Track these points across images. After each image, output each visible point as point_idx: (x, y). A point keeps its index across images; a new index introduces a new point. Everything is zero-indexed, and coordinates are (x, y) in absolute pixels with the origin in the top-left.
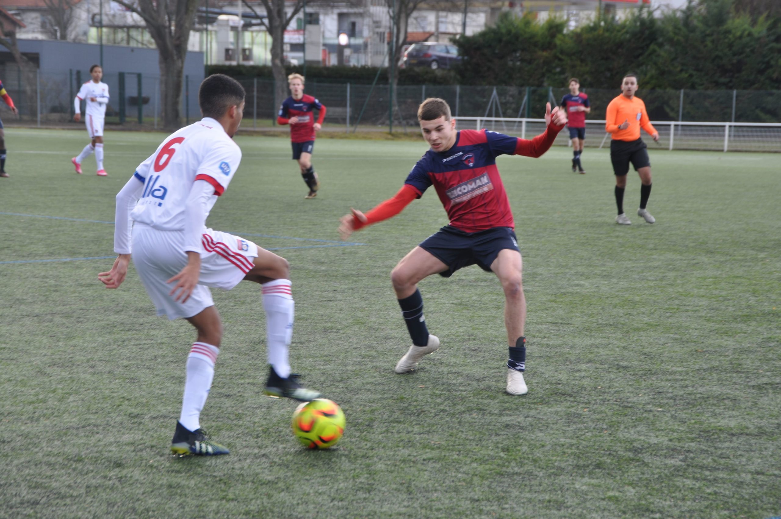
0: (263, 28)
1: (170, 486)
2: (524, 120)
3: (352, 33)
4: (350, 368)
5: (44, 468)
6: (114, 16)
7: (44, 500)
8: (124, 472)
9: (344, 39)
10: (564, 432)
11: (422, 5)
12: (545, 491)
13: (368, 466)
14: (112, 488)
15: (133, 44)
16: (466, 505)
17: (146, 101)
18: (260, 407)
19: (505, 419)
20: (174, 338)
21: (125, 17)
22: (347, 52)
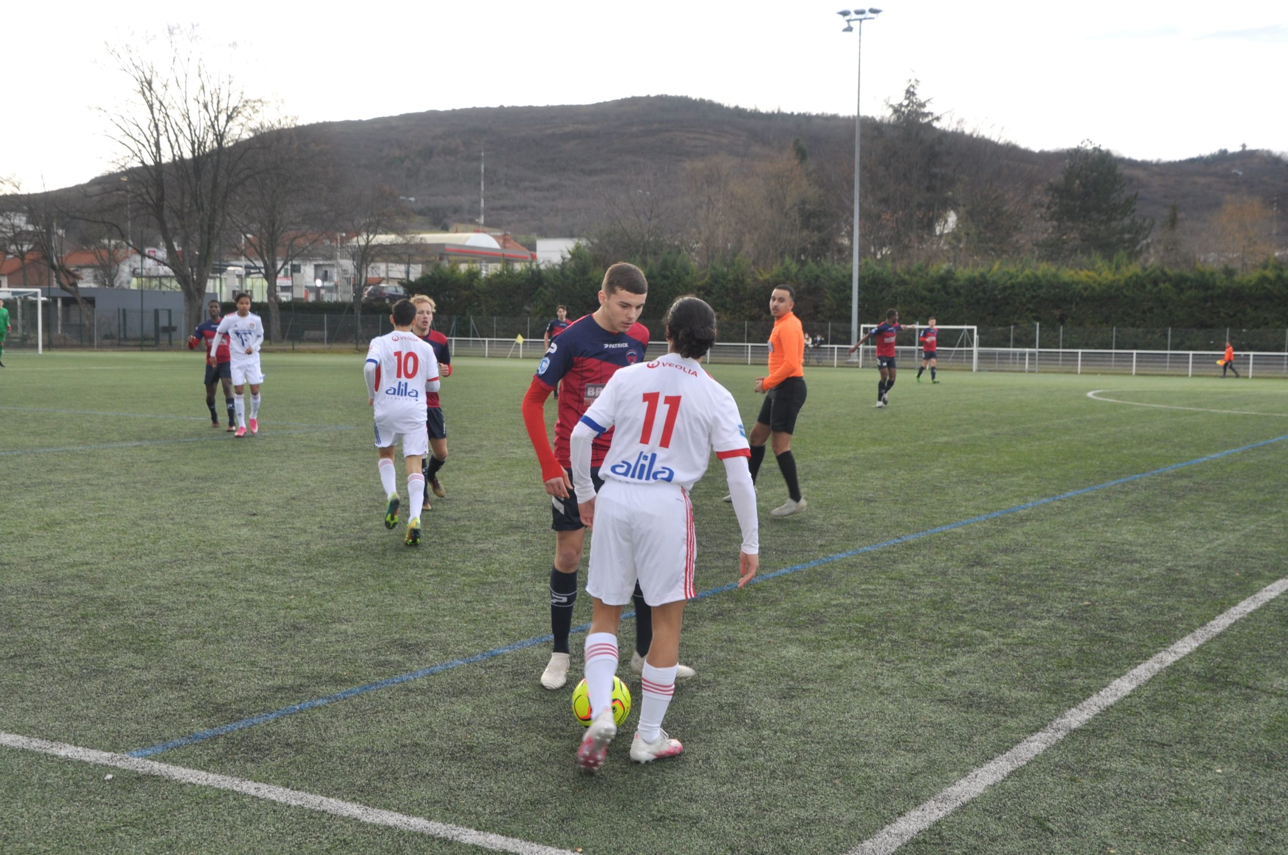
0: (261, 275)
1: (247, 601)
2: (453, 339)
3: (325, 278)
4: (361, 515)
5: (153, 590)
6: (150, 269)
7: (158, 612)
8: (212, 592)
9: (319, 283)
10: (522, 553)
11: (377, 259)
12: (515, 593)
13: (388, 582)
14: (205, 603)
15: (164, 289)
16: (462, 605)
17: (174, 329)
18: (301, 544)
19: (479, 546)
20: (228, 498)
21: (158, 270)
22: (323, 292)
